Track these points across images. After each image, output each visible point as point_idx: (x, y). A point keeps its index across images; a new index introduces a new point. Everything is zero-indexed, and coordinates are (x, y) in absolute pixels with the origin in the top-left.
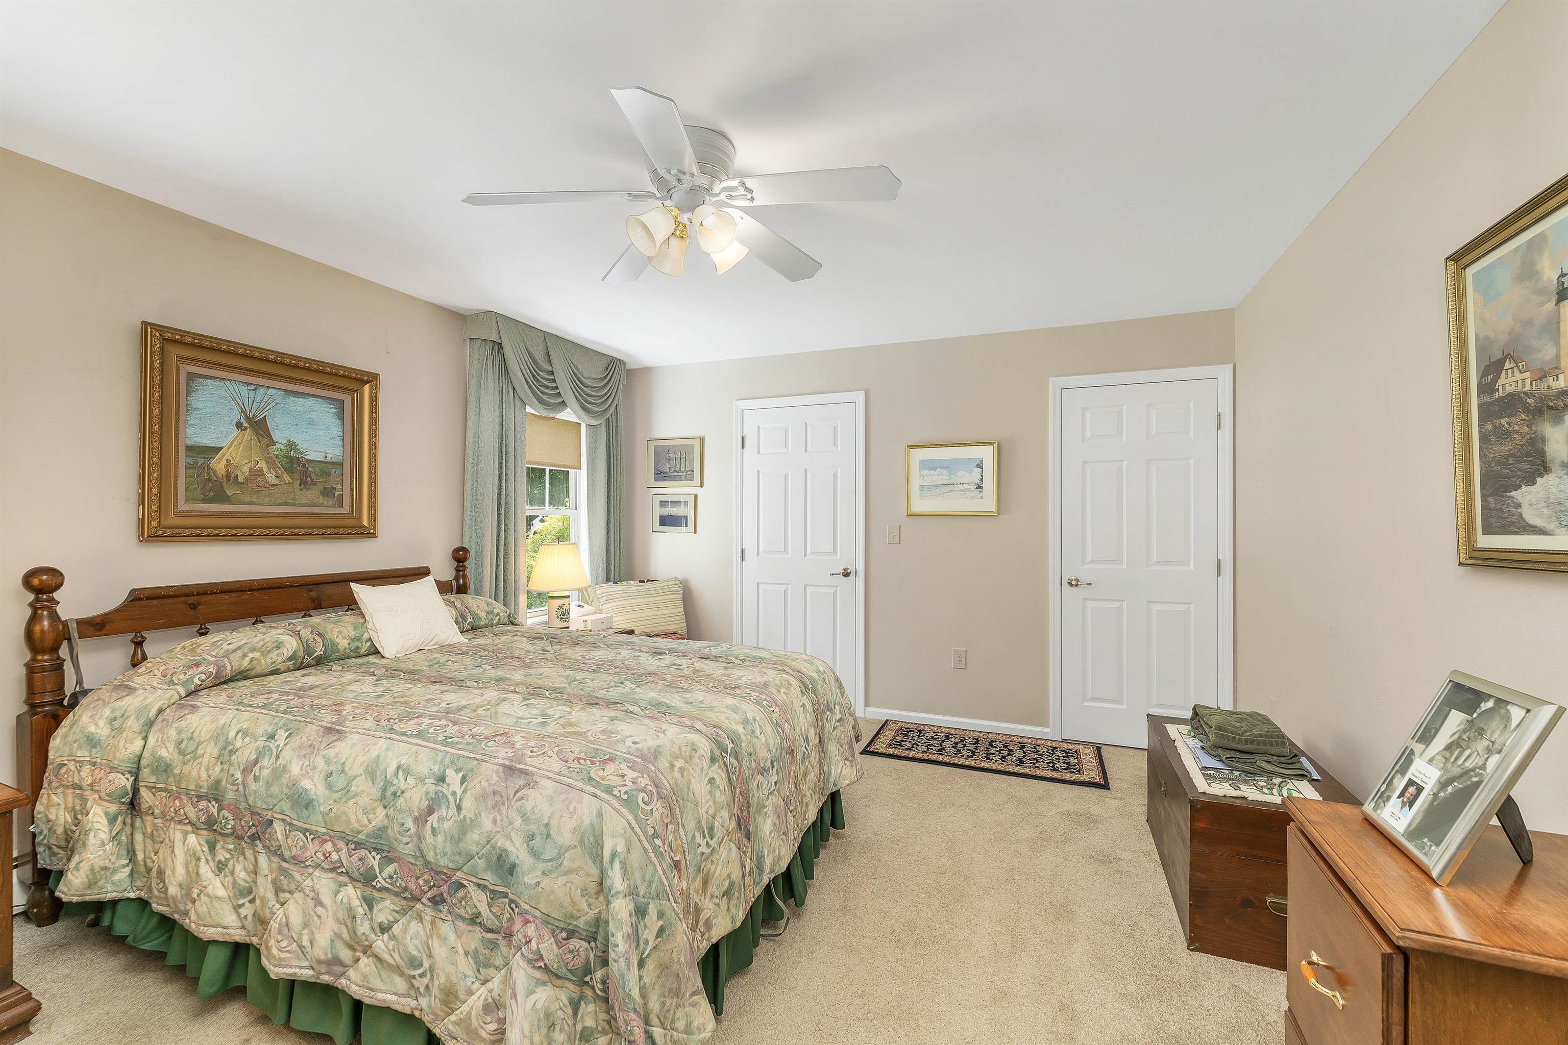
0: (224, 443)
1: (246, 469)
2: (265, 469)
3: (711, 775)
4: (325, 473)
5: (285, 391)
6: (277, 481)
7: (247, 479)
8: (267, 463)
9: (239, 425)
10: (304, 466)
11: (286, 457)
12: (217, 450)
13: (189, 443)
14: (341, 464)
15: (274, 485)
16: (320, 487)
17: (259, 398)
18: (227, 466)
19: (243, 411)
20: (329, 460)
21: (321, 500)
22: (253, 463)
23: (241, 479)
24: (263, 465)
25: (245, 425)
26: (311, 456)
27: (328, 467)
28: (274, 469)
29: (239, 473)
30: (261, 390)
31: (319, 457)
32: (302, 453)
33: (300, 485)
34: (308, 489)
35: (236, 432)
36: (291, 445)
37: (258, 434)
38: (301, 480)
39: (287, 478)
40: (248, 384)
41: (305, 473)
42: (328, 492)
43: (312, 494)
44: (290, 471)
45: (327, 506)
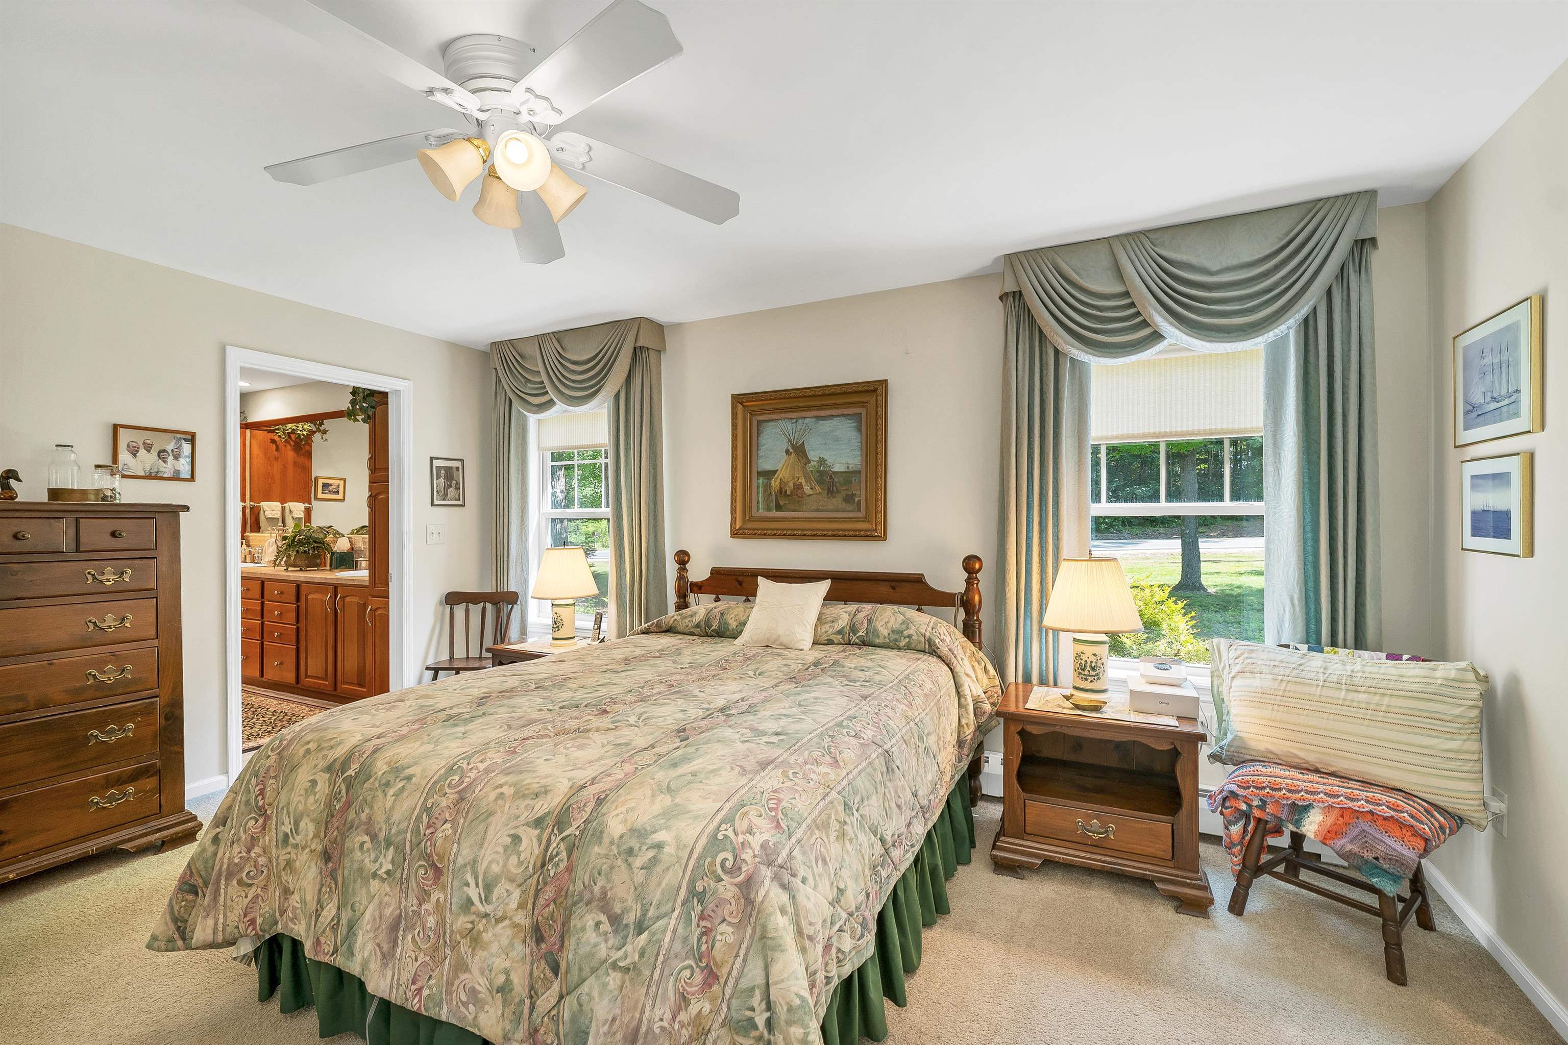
0: (779, 467)
1: (791, 484)
2: (804, 484)
3: (317, 777)
4: (848, 482)
5: (816, 417)
6: (811, 492)
7: (792, 492)
8: (805, 478)
9: (787, 452)
10: (831, 477)
11: (817, 471)
12: (775, 472)
13: (759, 470)
14: (860, 472)
15: (810, 495)
16: (844, 494)
17: (799, 428)
18: (780, 483)
19: (790, 441)
20: (851, 469)
21: (844, 505)
22: (796, 480)
23: (788, 493)
24: (802, 480)
25: (791, 450)
26: (836, 468)
27: (849, 476)
28: (810, 483)
29: (787, 488)
30: (800, 421)
31: (842, 468)
32: (830, 467)
33: (828, 494)
34: (834, 497)
35: (786, 457)
36: (822, 461)
37: (798, 455)
38: (829, 489)
39: (818, 489)
40: (791, 419)
41: (833, 483)
42: (849, 499)
43: (838, 501)
44: (820, 482)
45: (848, 511)
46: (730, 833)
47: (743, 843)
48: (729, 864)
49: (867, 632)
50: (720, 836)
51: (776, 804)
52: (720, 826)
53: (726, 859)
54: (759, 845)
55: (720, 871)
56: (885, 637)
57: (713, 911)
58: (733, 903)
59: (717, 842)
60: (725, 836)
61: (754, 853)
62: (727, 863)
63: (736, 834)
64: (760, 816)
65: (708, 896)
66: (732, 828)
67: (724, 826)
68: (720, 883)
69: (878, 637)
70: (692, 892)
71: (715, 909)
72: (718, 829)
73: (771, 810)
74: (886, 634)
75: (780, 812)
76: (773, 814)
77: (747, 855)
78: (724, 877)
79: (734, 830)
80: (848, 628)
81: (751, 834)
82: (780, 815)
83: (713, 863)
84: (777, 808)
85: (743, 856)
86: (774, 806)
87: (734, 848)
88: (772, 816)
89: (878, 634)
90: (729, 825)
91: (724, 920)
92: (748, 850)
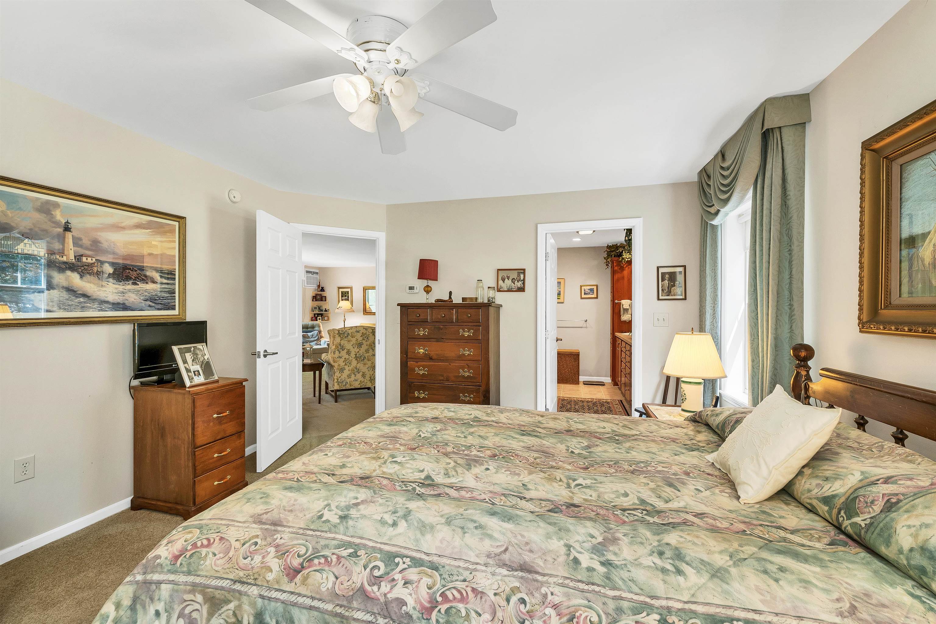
46: (401, 567)
47: (393, 580)
48: (377, 573)
49: (871, 524)
50: (397, 560)
51: (455, 598)
52: (407, 557)
53: (379, 569)
54: (397, 596)
55: (371, 566)
56: (901, 552)
57: (343, 565)
58: (349, 583)
59: (392, 559)
60: (397, 564)
61: (389, 592)
62: (376, 571)
63: (401, 572)
64: (429, 588)
65: (354, 559)
66: (407, 566)
67: (407, 560)
68: (363, 568)
69: (888, 543)
70: (357, 547)
71: (345, 566)
72: (402, 556)
73: (443, 595)
74: (906, 547)
75: (446, 606)
76: (439, 599)
77: (385, 587)
78: (368, 570)
79: (405, 569)
80: (843, 499)
81: (404, 584)
82: (444, 607)
83: (376, 559)
84: (450, 601)
85: (383, 584)
86: (451, 597)
87: (388, 573)
88: (436, 599)
89: (890, 536)
90: (410, 563)
91: (337, 578)
92: (389, 586)
